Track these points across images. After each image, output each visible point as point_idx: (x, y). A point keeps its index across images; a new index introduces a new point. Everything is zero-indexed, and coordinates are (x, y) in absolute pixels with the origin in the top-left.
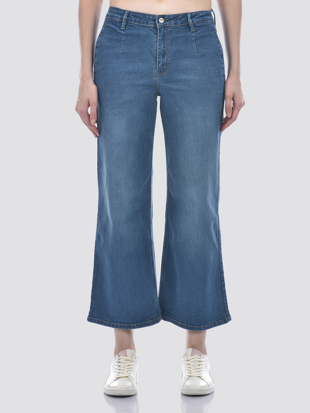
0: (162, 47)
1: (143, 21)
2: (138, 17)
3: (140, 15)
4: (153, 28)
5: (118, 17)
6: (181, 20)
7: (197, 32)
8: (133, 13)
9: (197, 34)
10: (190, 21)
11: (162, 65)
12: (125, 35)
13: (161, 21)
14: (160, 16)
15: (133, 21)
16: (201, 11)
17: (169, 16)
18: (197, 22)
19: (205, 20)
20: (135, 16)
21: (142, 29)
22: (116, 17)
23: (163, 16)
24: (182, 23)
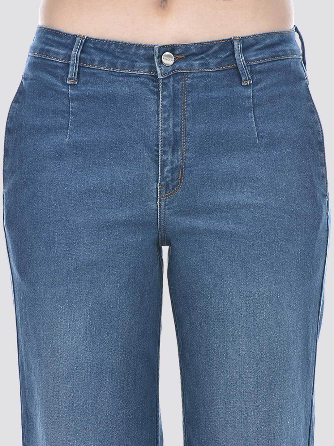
0: (171, 126)
1: (122, 61)
2: (107, 52)
3: (113, 46)
4: (148, 78)
5: (58, 54)
6: (217, 58)
7: (258, 87)
8: (97, 41)
9: (258, 91)
10: (240, 58)
11: (172, 171)
12: (77, 99)
13: (168, 60)
14: (164, 49)
15: (96, 63)
16: (267, 32)
17: (187, 47)
18: (256, 60)
19: (279, 56)
20: (101, 50)
21: (119, 81)
22: (55, 53)
23: (172, 48)
24: (219, 64)
